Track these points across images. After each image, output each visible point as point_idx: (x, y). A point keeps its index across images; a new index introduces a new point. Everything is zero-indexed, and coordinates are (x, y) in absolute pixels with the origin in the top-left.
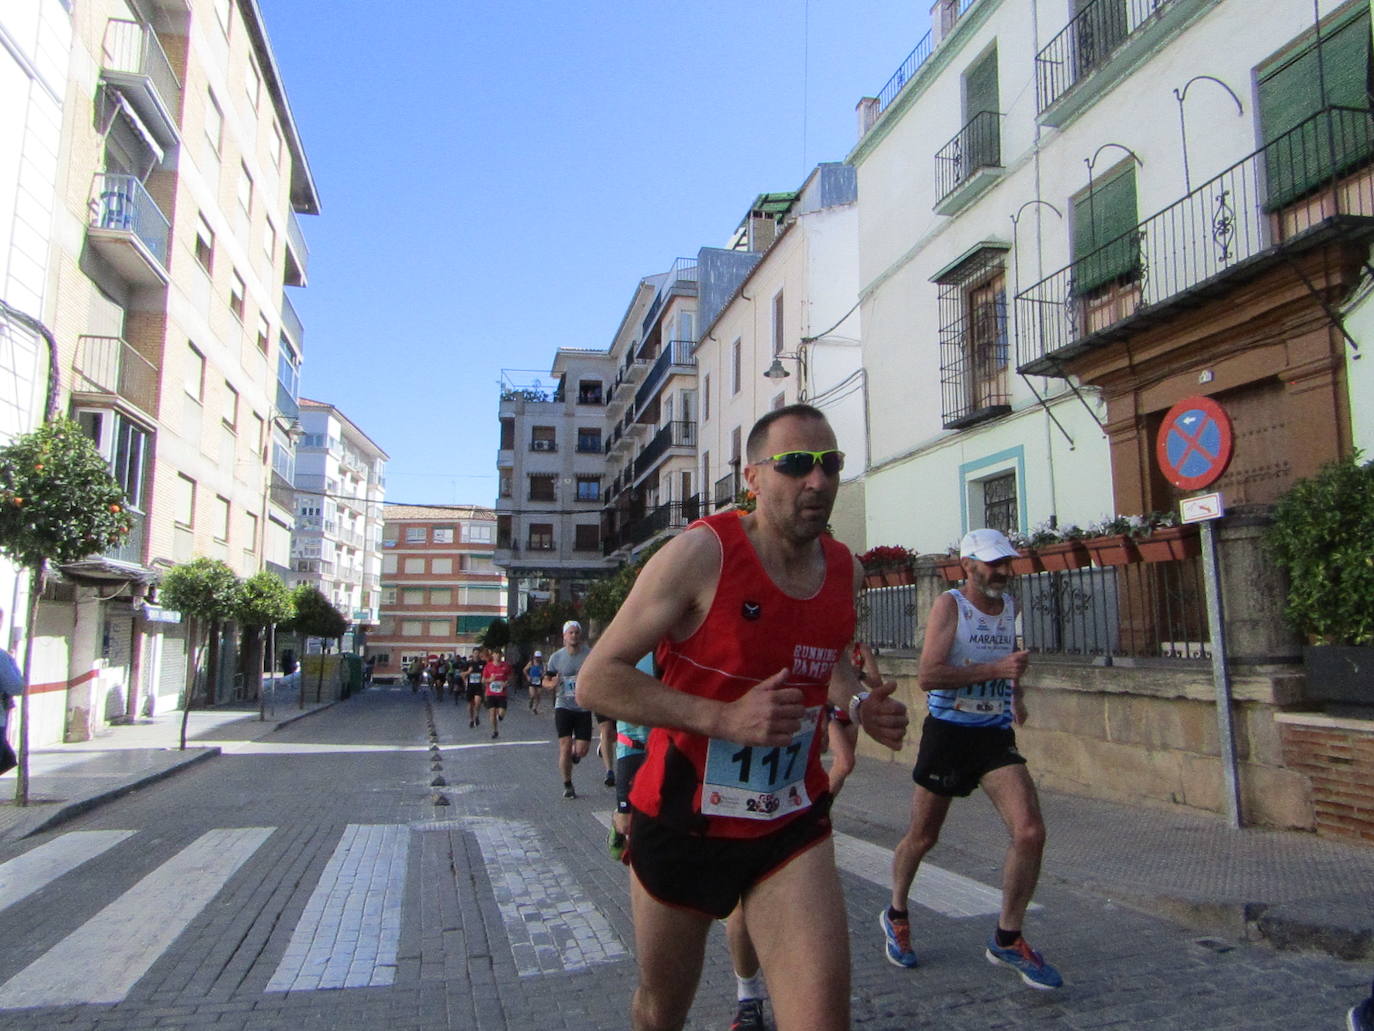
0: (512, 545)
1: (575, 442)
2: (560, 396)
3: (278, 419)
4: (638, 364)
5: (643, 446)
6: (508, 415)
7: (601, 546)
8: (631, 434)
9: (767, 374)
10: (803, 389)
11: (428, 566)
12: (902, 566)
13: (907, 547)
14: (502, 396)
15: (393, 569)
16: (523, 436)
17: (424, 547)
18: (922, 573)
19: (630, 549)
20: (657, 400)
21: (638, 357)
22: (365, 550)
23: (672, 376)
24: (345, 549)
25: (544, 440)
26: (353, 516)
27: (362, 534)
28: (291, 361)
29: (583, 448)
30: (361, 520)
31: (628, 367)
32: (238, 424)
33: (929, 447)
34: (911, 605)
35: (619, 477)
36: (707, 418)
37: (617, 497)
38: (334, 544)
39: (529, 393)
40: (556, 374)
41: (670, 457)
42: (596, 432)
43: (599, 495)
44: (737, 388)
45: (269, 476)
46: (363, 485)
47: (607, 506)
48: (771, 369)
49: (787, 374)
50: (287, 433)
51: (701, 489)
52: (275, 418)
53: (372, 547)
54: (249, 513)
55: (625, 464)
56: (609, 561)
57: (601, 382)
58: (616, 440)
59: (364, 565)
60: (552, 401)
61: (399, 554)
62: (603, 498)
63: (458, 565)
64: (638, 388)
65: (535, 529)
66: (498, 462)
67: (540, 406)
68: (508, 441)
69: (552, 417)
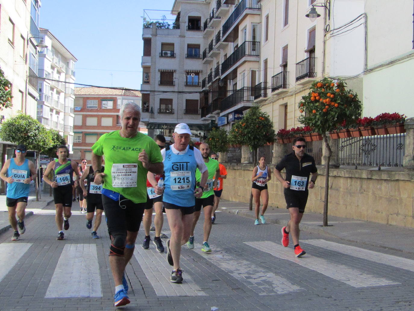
0: (150, 110)
1: (186, 52)
2: (177, 25)
3: (31, 39)
4: (223, 7)
5: (226, 55)
6: (148, 36)
7: (200, 111)
8: (219, 48)
9: (307, 16)
10: (327, 23)
11: (99, 122)
12: (398, 123)
13: (401, 114)
14: (144, 25)
15: (80, 123)
16: (156, 48)
17: (97, 111)
18: (409, 127)
19: (218, 114)
20: (236, 29)
21: (225, 3)
22: (65, 113)
23: (246, 15)
24: (54, 111)
25: (168, 51)
26: (58, 93)
27: (63, 103)
28: (36, 6)
29: (190, 56)
30: (62, 95)
31: (218, 8)
32: (15, 42)
33: (403, 59)
34: (401, 144)
35: (211, 73)
36: (267, 39)
37: (210, 84)
38: (49, 109)
39: (160, 24)
40: (174, 12)
41: (245, 62)
42: (198, 47)
43: (199, 82)
44: (286, 23)
45: (28, 71)
47: (204, 89)
48: (310, 13)
49: (319, 16)
50: (35, 47)
51: (262, 80)
52: (30, 39)
53: (68, 110)
54: (20, 91)
55: (214, 66)
56: (205, 120)
57: (200, 17)
58: (210, 51)
59: (64, 120)
60: (172, 28)
61: (83, 115)
62: (201, 84)
63: (116, 121)
64: (223, 22)
65: (162, 101)
66: (142, 64)
67: (166, 32)
68: (147, 51)
69: (172, 37)
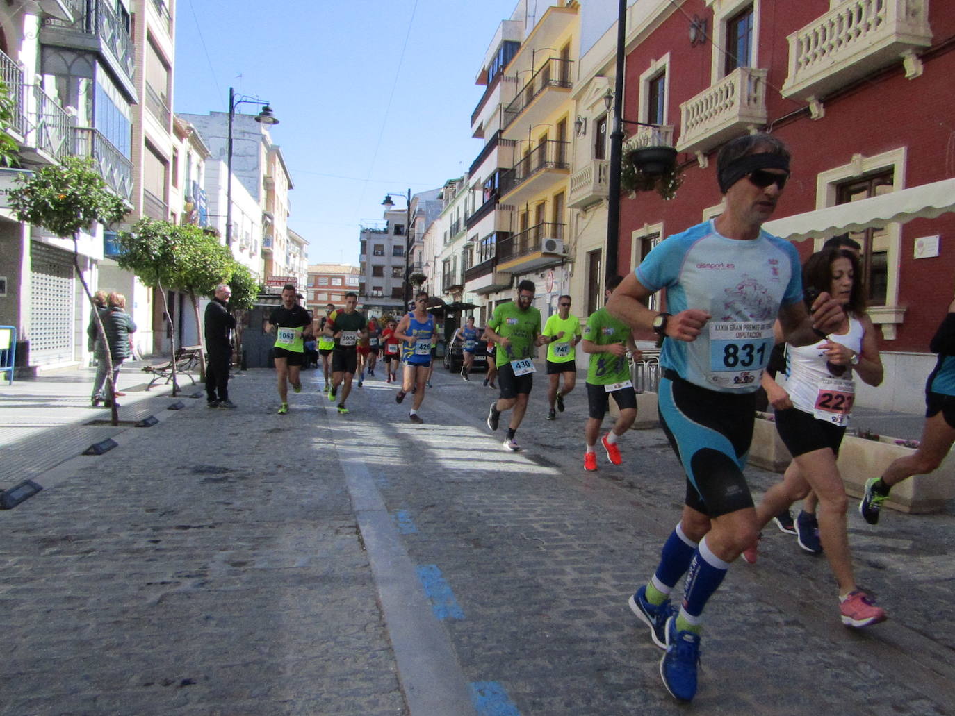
0: (365, 295)
1: (392, 251)
2: (386, 231)
6: (363, 239)
11: (329, 298)
14: (361, 231)
15: (312, 297)
16: (370, 249)
17: (327, 287)
29: (395, 254)
39: (373, 230)
40: (385, 220)
42: (401, 247)
46: (298, 258)
57: (403, 225)
60: (383, 232)
61: (315, 291)
65: (375, 288)
66: (360, 259)
67: (377, 236)
68: (363, 251)
69: (382, 240)
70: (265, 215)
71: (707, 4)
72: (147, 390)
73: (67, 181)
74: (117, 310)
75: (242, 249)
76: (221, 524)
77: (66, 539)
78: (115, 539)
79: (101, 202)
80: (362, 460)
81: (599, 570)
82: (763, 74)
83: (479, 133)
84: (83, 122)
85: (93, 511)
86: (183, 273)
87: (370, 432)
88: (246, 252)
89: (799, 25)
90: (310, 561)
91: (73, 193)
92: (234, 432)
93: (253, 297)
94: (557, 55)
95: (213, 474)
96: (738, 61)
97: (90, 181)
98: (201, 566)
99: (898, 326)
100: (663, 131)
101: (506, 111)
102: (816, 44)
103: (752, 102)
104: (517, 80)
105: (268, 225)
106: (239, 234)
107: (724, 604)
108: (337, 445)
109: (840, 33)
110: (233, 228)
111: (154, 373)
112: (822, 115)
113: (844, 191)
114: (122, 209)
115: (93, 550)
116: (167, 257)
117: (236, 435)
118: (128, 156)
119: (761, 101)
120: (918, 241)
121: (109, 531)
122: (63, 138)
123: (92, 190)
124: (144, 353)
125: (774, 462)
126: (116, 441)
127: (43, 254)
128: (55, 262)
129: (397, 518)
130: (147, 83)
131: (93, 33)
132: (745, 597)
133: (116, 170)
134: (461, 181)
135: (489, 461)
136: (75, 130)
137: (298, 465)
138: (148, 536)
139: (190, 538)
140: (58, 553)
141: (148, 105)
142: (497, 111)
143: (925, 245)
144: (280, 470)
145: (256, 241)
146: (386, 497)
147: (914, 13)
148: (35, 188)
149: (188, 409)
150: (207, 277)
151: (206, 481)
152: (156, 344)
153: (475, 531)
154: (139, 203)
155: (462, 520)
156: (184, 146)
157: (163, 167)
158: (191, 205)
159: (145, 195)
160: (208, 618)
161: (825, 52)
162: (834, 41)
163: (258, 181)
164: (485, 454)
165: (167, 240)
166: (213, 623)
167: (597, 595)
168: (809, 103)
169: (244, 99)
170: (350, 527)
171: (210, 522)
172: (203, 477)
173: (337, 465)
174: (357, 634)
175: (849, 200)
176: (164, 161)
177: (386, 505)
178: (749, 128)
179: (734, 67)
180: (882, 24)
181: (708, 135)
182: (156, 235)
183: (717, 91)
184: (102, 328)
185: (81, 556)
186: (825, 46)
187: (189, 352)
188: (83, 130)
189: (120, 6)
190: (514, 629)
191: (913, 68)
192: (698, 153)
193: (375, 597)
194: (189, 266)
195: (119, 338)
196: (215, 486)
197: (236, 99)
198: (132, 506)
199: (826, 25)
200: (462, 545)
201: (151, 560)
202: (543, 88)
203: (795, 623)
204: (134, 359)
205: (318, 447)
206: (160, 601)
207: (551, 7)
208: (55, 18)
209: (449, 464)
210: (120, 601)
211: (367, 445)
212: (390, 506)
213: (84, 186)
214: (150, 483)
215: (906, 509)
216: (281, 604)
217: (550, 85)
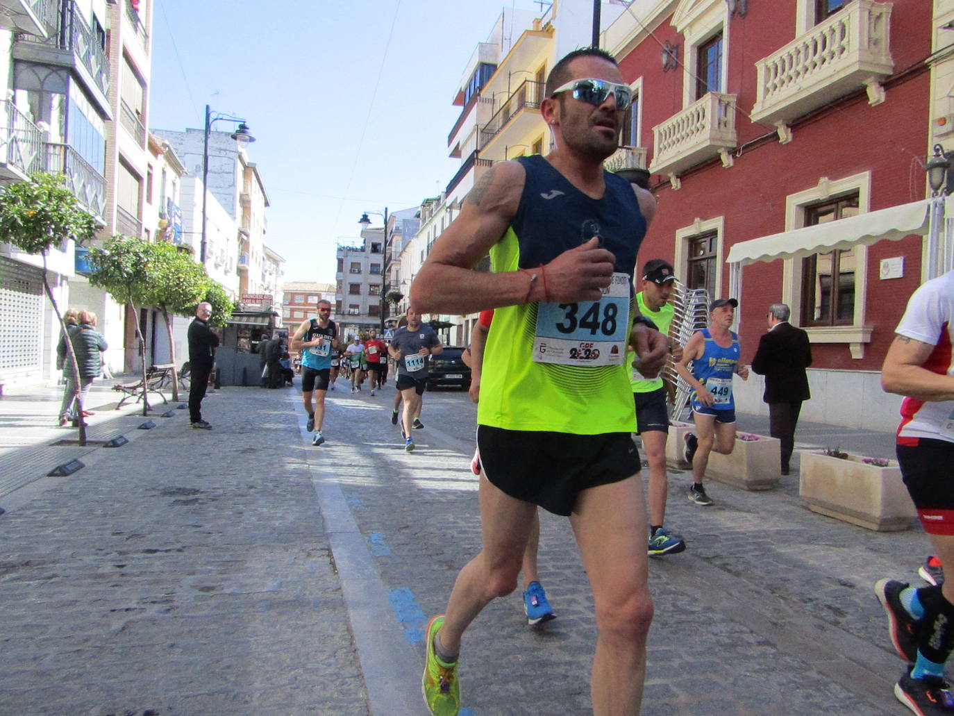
0: (342, 313)
1: (369, 269)
2: (363, 250)
6: (340, 257)
14: (338, 249)
16: (347, 266)
17: (304, 305)
25: (355, 269)
29: (372, 272)
30: (273, 293)
39: (350, 247)
40: (362, 239)
42: (379, 265)
46: (274, 276)
53: (278, 306)
57: (380, 243)
60: (359, 250)
61: (291, 309)
65: (352, 306)
66: (337, 277)
67: (355, 253)
68: (340, 269)
69: (359, 258)
70: (241, 232)
71: (678, 30)
72: (118, 409)
73: (37, 197)
74: (88, 328)
75: (217, 266)
76: (189, 547)
77: (27, 564)
78: (79, 564)
79: (72, 219)
80: (335, 480)
81: (574, 591)
82: (733, 99)
83: (456, 153)
84: (55, 138)
85: (57, 534)
86: (156, 291)
87: (345, 452)
88: (221, 269)
89: (766, 53)
90: (280, 585)
91: (43, 209)
92: (205, 452)
93: (227, 316)
94: (533, 77)
95: (185, 496)
96: (709, 86)
97: (61, 198)
98: (170, 590)
99: (866, 345)
100: (636, 152)
101: (482, 132)
102: (783, 70)
103: (722, 126)
104: (493, 101)
105: (244, 243)
106: (214, 250)
107: (696, 625)
108: (311, 465)
109: (806, 60)
110: (208, 246)
111: (125, 391)
112: (790, 139)
113: (812, 213)
114: (93, 226)
115: (54, 576)
116: (139, 274)
117: (207, 455)
118: (101, 172)
119: (731, 124)
120: (883, 262)
121: (72, 556)
122: (35, 153)
123: (63, 207)
124: (115, 371)
125: (747, 481)
126: (84, 462)
127: (12, 270)
128: (24, 278)
129: (370, 540)
130: (122, 99)
131: (68, 49)
132: (718, 617)
133: (89, 186)
134: (438, 200)
135: (464, 481)
136: (47, 145)
137: (270, 485)
138: (112, 560)
139: (158, 563)
140: (18, 579)
141: (123, 122)
142: (474, 130)
143: (890, 267)
144: (252, 491)
145: (231, 259)
146: (359, 518)
147: (876, 43)
148: (3, 204)
149: (159, 428)
150: (180, 294)
151: (176, 502)
152: (128, 361)
153: (449, 552)
154: (112, 219)
155: (437, 542)
156: (160, 163)
157: (137, 183)
158: (166, 221)
159: (118, 211)
160: (172, 646)
161: (791, 78)
162: (800, 68)
163: (234, 198)
164: (460, 473)
165: (140, 257)
166: (178, 650)
167: (571, 617)
168: (777, 128)
169: (220, 117)
170: (322, 549)
171: (178, 546)
172: (173, 499)
173: (310, 486)
174: (326, 661)
175: (817, 222)
176: (138, 177)
177: (359, 526)
178: (719, 151)
179: (705, 92)
180: (845, 53)
181: (680, 157)
182: (128, 252)
183: (689, 115)
184: (71, 346)
185: (41, 581)
186: (792, 72)
187: (161, 370)
188: (55, 146)
189: (96, 23)
190: (487, 653)
191: (876, 95)
192: (670, 175)
193: (346, 621)
194: (163, 283)
195: (89, 356)
196: (185, 508)
197: (213, 116)
198: (99, 529)
199: (792, 52)
200: (436, 567)
201: (116, 586)
202: (519, 110)
203: (766, 643)
204: (105, 377)
205: (291, 467)
206: (123, 629)
207: (526, 31)
208: (28, 33)
209: (423, 484)
210: (82, 629)
211: (342, 465)
212: (364, 527)
213: (55, 202)
214: (117, 505)
215: (875, 527)
216: (249, 630)
217: (526, 107)
